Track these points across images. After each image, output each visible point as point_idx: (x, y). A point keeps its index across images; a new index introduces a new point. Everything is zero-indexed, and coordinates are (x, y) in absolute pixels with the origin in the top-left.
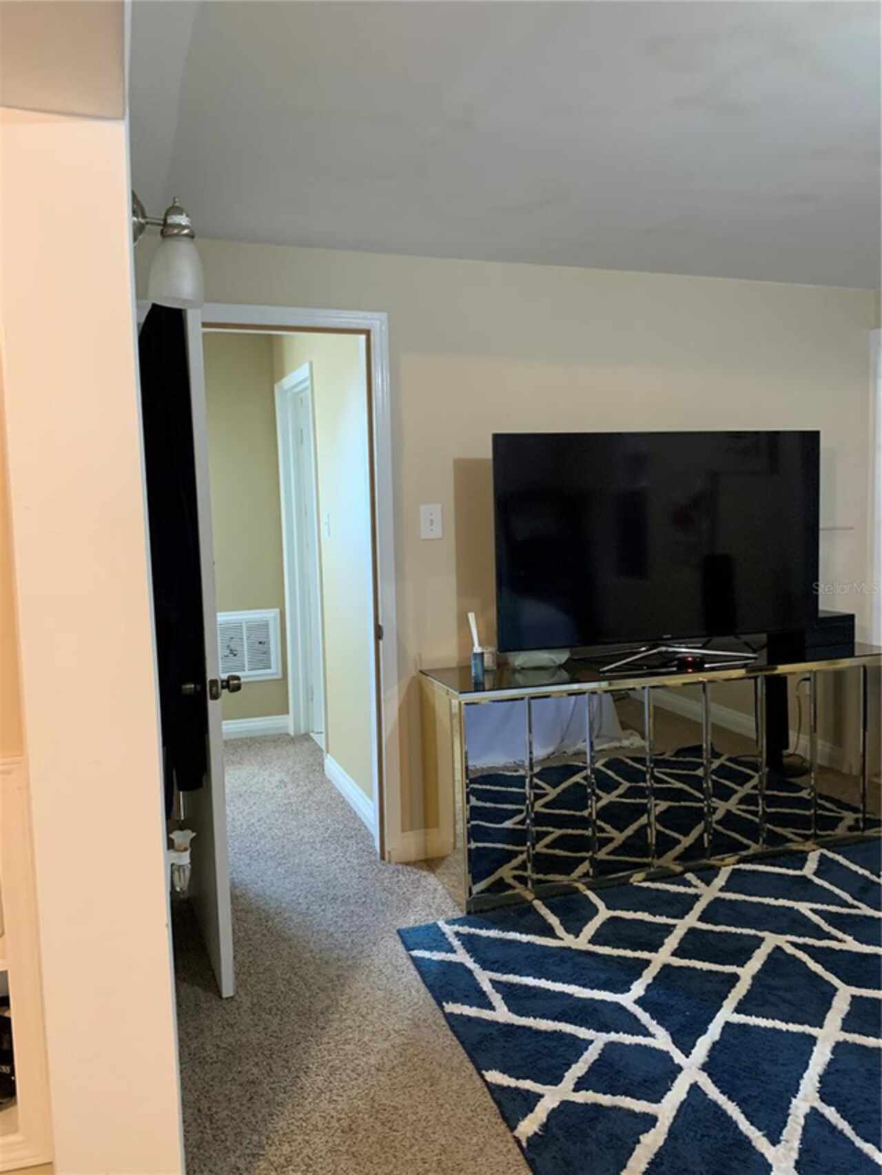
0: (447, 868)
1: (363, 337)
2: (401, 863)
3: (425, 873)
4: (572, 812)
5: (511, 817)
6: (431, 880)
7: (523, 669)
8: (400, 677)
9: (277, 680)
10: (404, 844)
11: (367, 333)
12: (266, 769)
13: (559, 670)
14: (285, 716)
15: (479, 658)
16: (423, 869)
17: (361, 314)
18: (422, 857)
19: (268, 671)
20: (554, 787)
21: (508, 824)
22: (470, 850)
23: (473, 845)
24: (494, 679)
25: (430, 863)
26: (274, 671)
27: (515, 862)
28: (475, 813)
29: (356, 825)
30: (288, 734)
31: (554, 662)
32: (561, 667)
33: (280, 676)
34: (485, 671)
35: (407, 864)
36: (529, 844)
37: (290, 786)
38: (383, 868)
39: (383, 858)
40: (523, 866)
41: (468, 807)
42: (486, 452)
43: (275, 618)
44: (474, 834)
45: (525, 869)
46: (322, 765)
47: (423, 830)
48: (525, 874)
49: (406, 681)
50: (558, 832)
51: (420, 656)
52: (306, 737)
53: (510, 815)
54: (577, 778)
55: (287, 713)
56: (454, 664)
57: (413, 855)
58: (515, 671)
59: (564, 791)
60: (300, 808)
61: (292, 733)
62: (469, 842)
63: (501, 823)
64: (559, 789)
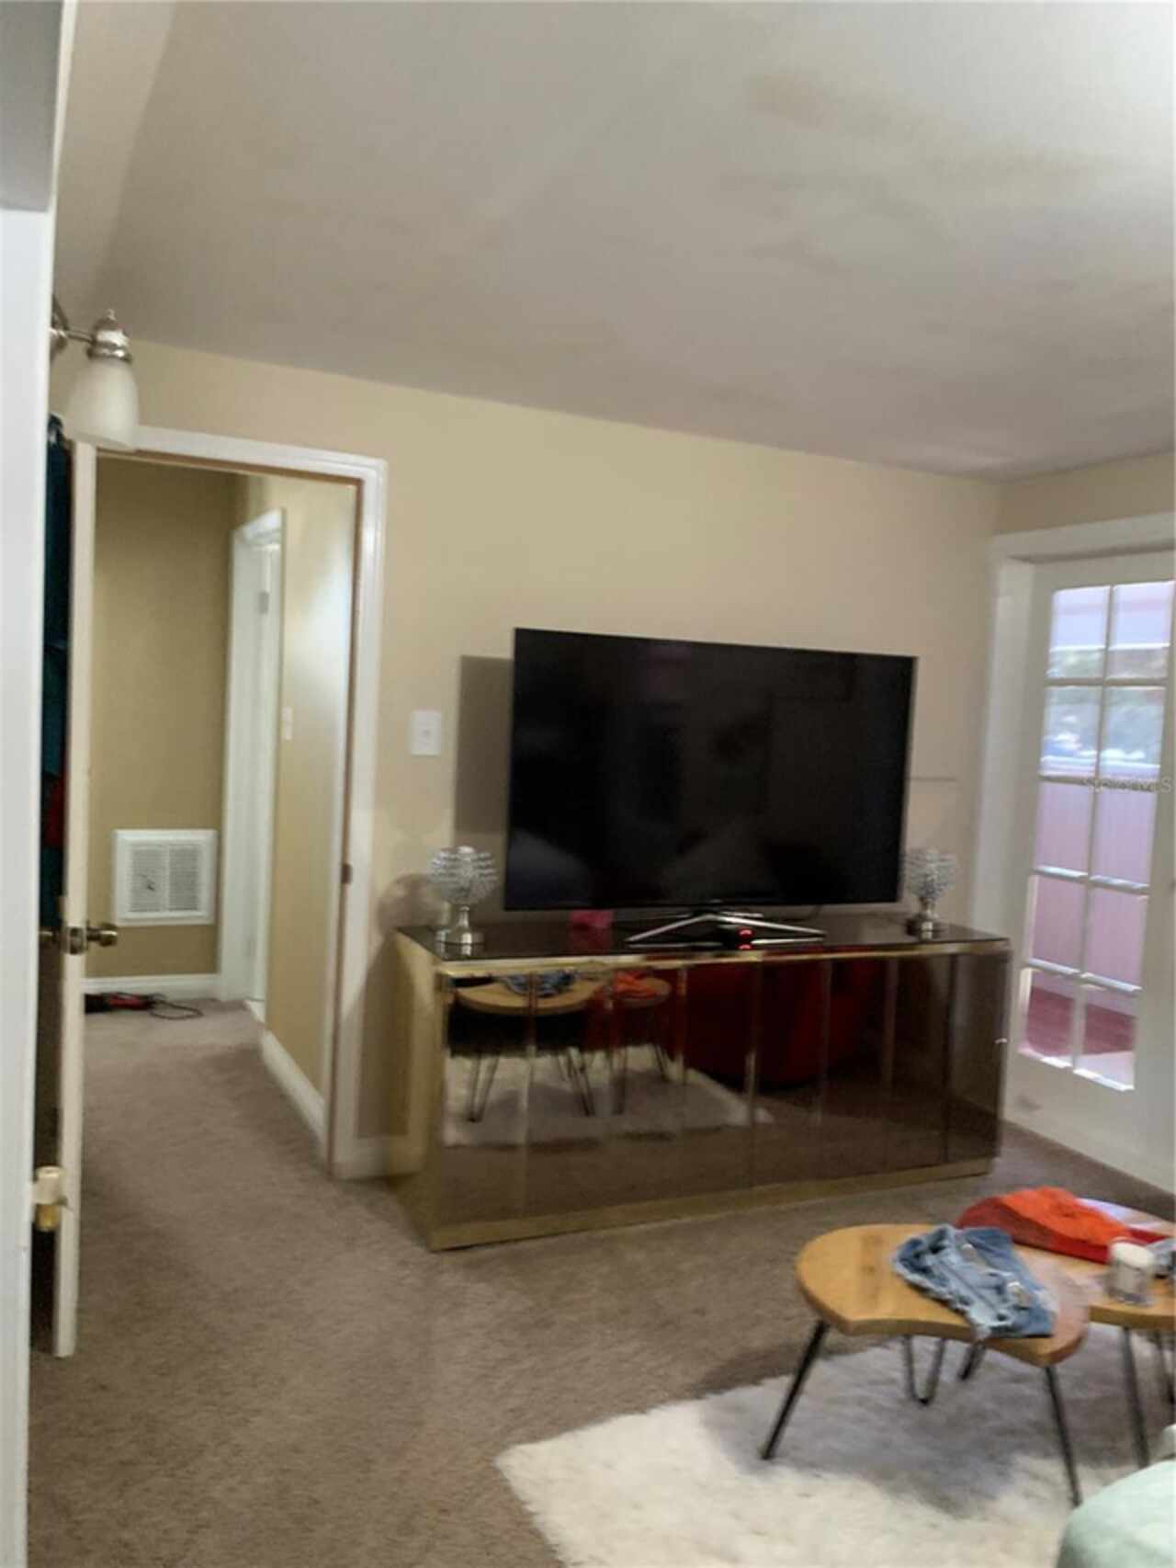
1: (352, 488)
2: (355, 1180)
3: (383, 1195)
6: (391, 1204)
9: (207, 926)
11: (357, 483)
14: (215, 975)
16: (382, 1189)
17: (353, 458)
18: (381, 1174)
19: (194, 913)
25: (392, 1182)
26: (201, 915)
30: (215, 1000)
33: (211, 921)
35: (362, 1181)
38: (329, 1185)
39: (329, 1171)
43: (209, 842)
47: (385, 1138)
52: (240, 1005)
55: (218, 972)
57: (370, 1170)
61: (223, 998)
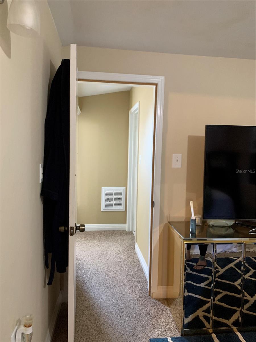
0: (175, 305)
1: (155, 87)
2: (157, 299)
3: (166, 307)
4: (230, 282)
5: (203, 282)
6: (168, 311)
7: (213, 226)
8: (160, 223)
9: (124, 211)
10: (158, 291)
11: (156, 85)
12: (115, 245)
13: (229, 228)
14: (126, 224)
15: (194, 221)
16: (165, 305)
17: (154, 77)
18: (166, 298)
19: (120, 208)
20: (222, 268)
21: (202, 285)
22: (184, 296)
23: (187, 294)
24: (200, 229)
25: (168, 301)
26: (122, 208)
27: (205, 307)
28: (188, 277)
29: (142, 277)
30: (126, 231)
31: (228, 224)
32: (230, 227)
33: (124, 210)
34: (196, 226)
35: (159, 300)
36: (212, 298)
37: (122, 253)
38: (149, 300)
39: (150, 295)
40: (208, 311)
41: (185, 273)
42: (202, 133)
43: (124, 190)
44: (188, 287)
45: (209, 313)
46: (134, 246)
47: (166, 287)
48: (209, 315)
49: (163, 225)
50: (224, 293)
51: (169, 215)
52: (131, 233)
53: (203, 280)
54: (231, 265)
55: (126, 223)
56: (183, 221)
57: (162, 296)
58: (209, 226)
59: (227, 270)
60: (123, 264)
61: (127, 231)
62: (184, 292)
63: (200, 284)
64: (224, 270)
